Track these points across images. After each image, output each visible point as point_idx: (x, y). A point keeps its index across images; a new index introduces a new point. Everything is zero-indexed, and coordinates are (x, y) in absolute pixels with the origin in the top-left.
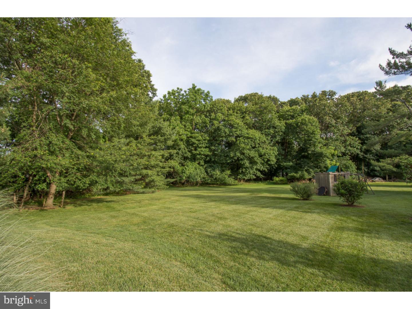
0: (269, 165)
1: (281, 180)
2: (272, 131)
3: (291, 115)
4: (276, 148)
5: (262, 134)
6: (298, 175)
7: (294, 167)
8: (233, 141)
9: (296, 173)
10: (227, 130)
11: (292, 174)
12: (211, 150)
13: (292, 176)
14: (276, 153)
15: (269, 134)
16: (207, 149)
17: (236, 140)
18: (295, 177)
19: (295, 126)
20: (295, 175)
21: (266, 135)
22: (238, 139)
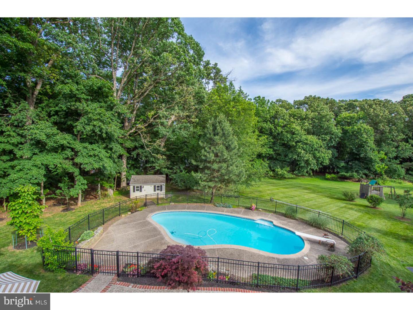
0: (323, 165)
1: (333, 177)
2: (328, 137)
3: (348, 122)
4: (330, 152)
5: (319, 139)
6: (348, 175)
7: (345, 166)
8: (293, 145)
9: (347, 172)
10: (289, 136)
11: (343, 173)
12: (274, 150)
13: (342, 175)
14: (330, 156)
15: (325, 140)
16: (272, 150)
17: (296, 145)
18: (345, 176)
19: (351, 134)
20: (346, 174)
21: (322, 140)
22: (298, 144)
